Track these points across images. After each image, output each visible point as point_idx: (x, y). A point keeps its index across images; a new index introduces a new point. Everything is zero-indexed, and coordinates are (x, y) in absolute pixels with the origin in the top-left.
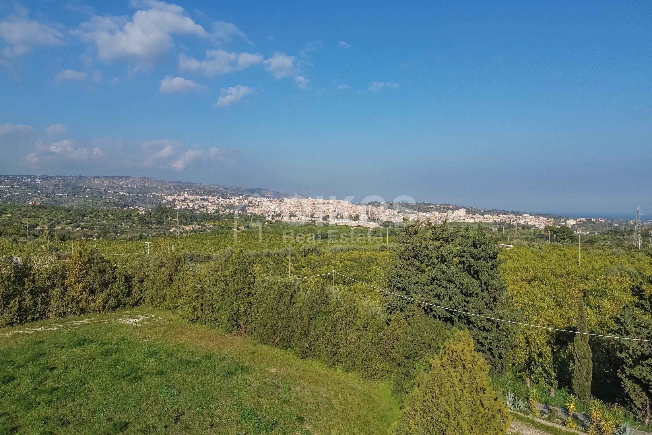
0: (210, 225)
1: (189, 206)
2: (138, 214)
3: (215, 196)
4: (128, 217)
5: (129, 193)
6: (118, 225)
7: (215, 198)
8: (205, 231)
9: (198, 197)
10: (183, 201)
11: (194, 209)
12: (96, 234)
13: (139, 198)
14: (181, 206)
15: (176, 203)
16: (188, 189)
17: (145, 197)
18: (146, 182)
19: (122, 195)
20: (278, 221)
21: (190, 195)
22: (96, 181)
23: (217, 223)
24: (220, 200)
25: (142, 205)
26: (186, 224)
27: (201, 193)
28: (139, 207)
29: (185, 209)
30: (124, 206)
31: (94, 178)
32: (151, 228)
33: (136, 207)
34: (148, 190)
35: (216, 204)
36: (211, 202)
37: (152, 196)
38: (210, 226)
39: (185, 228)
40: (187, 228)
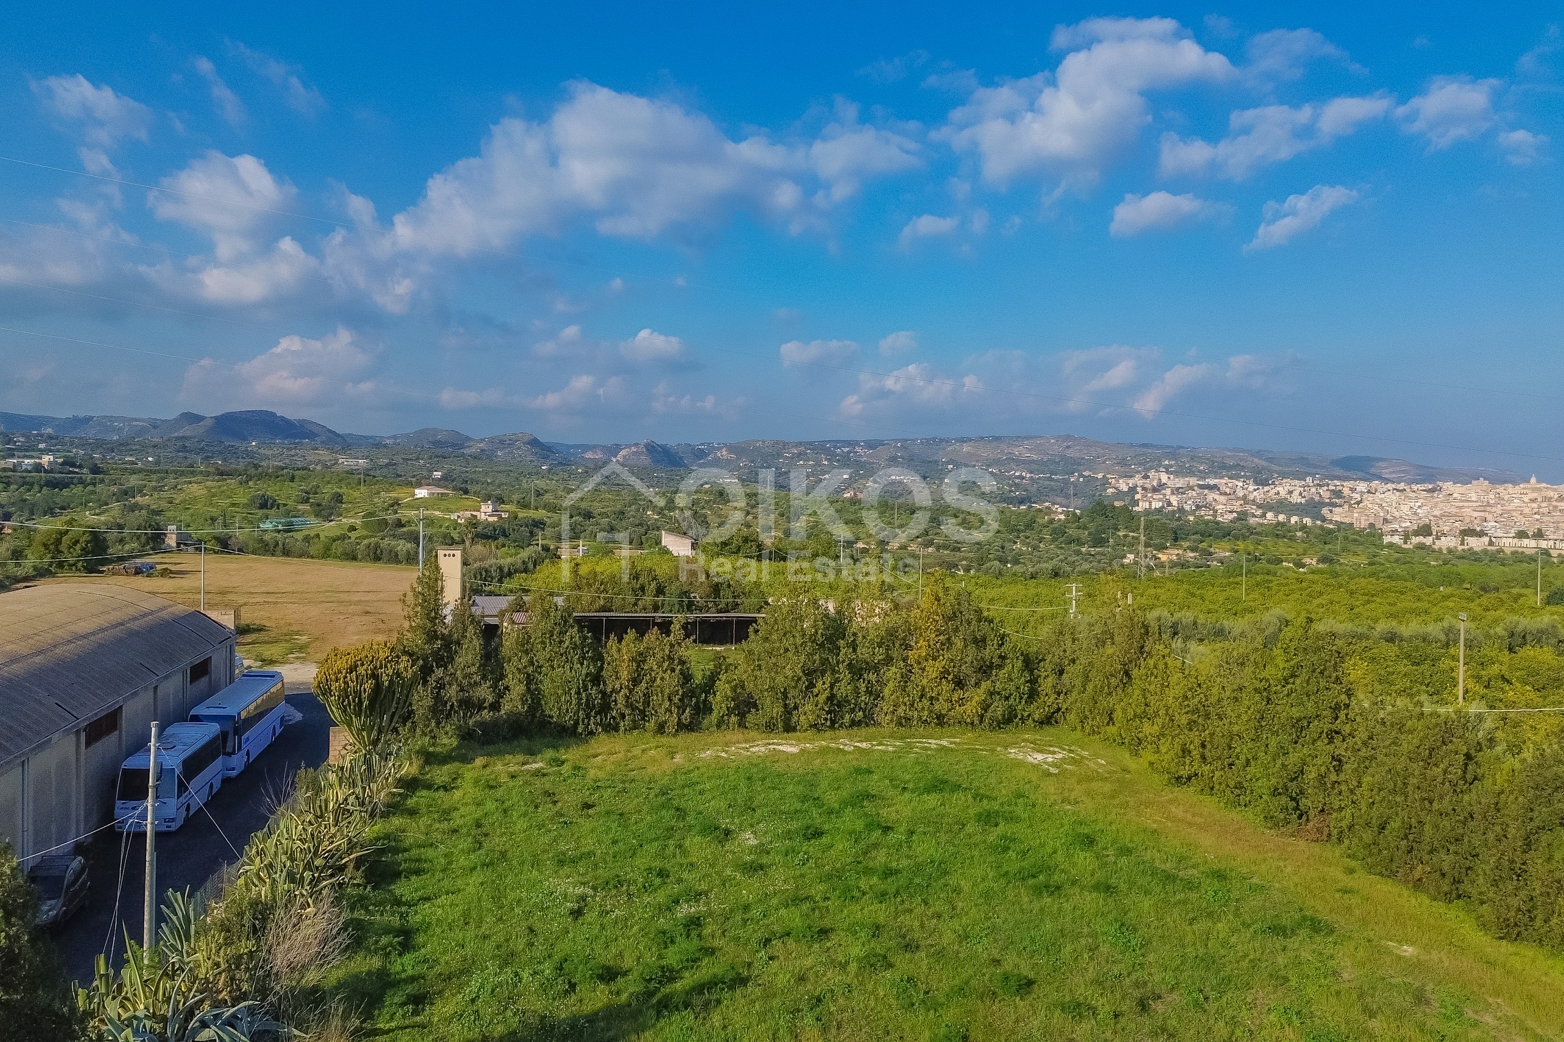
0: (1222, 551)
1: (1170, 504)
2: (1051, 521)
3: (1237, 477)
4: (1029, 526)
5: (1031, 473)
6: (1007, 545)
7: (1237, 483)
8: (1209, 566)
9: (1193, 481)
10: (1155, 490)
11: (1181, 510)
12: (964, 562)
13: (1053, 483)
14: (1150, 502)
15: (1137, 497)
16: (1167, 462)
17: (1066, 482)
18: (1068, 447)
19: (1017, 477)
20: (1421, 547)
21: (1172, 477)
22: (966, 448)
23: (1241, 545)
24: (1251, 488)
25: (1059, 499)
26: (1162, 548)
27: (1199, 471)
28: (1054, 504)
29: (1159, 511)
30: (1022, 502)
31: (963, 441)
32: (1078, 553)
33: (1047, 504)
34: (1073, 465)
35: (1238, 499)
36: (1226, 494)
37: (1081, 480)
38: (1222, 555)
39: (1160, 556)
40: (1163, 557)
